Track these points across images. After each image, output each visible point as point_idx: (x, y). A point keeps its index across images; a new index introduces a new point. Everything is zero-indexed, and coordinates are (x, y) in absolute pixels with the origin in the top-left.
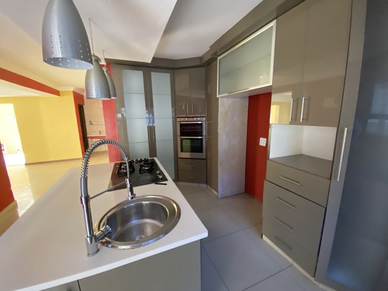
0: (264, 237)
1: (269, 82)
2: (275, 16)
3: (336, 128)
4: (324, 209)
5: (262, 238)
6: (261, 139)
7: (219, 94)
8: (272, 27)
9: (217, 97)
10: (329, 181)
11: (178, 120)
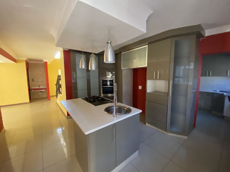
0: (146, 124)
1: (146, 65)
2: (147, 43)
3: (168, 81)
4: (167, 106)
5: (145, 124)
6: (139, 86)
7: (123, 67)
8: (146, 47)
9: (122, 68)
10: (167, 97)
11: (102, 78)
